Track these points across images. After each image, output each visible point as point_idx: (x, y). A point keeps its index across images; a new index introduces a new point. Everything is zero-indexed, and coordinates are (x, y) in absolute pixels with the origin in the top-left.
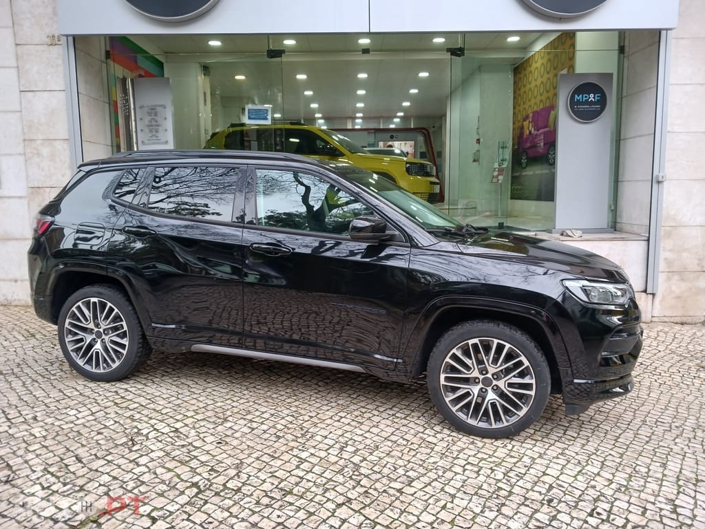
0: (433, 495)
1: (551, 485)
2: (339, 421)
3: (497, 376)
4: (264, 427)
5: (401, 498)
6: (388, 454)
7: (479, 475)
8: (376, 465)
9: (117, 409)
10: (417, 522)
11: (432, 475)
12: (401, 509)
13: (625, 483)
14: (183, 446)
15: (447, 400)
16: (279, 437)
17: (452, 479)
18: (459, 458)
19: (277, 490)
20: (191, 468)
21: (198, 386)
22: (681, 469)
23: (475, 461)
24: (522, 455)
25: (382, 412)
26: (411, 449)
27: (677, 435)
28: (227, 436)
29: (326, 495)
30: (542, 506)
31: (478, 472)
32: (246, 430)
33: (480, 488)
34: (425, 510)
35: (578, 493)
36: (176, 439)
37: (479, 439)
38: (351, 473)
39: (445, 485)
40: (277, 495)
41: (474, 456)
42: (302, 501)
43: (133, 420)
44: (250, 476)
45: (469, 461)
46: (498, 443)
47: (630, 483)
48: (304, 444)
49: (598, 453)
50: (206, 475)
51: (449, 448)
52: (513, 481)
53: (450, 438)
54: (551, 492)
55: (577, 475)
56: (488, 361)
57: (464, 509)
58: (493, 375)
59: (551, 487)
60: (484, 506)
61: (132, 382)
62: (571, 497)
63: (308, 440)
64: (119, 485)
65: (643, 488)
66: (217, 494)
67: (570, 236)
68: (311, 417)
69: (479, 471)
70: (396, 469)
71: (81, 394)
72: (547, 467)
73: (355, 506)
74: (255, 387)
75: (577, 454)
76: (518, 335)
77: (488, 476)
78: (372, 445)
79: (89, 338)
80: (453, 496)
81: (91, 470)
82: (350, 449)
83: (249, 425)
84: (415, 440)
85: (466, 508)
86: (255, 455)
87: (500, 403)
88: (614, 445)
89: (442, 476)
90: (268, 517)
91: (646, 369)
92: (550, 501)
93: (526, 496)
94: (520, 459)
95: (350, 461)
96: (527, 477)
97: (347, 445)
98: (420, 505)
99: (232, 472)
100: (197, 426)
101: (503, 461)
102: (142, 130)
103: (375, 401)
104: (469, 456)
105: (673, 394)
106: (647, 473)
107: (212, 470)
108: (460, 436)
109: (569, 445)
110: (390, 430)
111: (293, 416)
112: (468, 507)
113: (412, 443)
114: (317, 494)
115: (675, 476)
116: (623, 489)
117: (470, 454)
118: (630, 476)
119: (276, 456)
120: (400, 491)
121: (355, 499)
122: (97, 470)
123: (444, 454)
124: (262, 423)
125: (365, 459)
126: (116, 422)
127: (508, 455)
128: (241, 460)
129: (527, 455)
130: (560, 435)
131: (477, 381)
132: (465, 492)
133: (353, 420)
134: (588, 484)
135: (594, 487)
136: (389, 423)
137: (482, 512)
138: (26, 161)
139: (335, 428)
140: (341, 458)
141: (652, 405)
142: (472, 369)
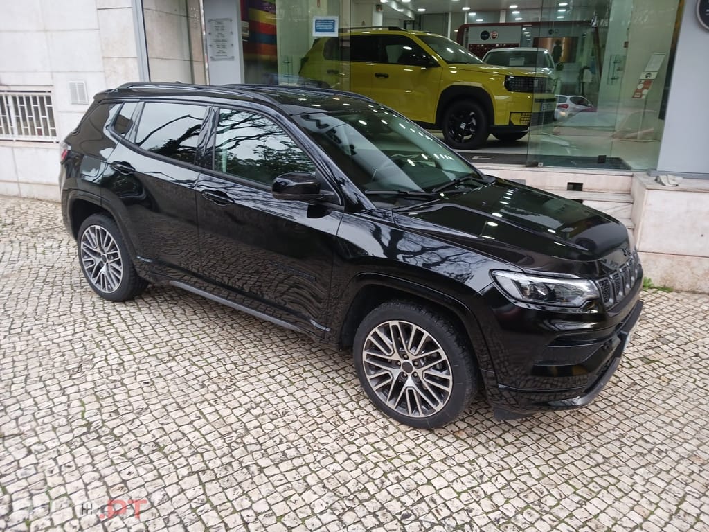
0: (289, 482)
1: (424, 497)
2: (273, 377)
3: (416, 363)
4: (200, 372)
5: (255, 479)
6: (288, 424)
7: (357, 468)
8: (266, 434)
9: (95, 333)
10: (247, 509)
11: (309, 458)
12: (244, 491)
13: (511, 515)
14: (115, 381)
15: (369, 377)
16: (203, 386)
17: (325, 468)
18: (354, 443)
19: (152, 443)
20: (101, 406)
21: (183, 318)
22: (603, 511)
23: (366, 449)
24: (424, 453)
25: (325, 373)
26: (316, 422)
27: (649, 463)
28: (161, 376)
29: (189, 459)
30: (391, 521)
31: (357, 465)
32: (182, 372)
33: (344, 485)
34: (265, 498)
35: (446, 513)
36: (115, 372)
37: (396, 423)
38: (234, 439)
39: (312, 472)
40: (145, 450)
41: (371, 445)
42: (165, 461)
43: (98, 346)
44: (142, 424)
45: (361, 449)
46: (412, 434)
47: (519, 516)
48: (219, 398)
49: (514, 470)
50: (105, 417)
51: (354, 430)
52: (388, 483)
53: (366, 417)
54: (416, 507)
55: (464, 492)
56: (407, 345)
57: (306, 505)
58: (414, 361)
59: (422, 500)
60: (330, 507)
61: (131, 304)
62: (433, 517)
63: (227, 394)
64: (32, 412)
65: (527, 526)
66: (99, 438)
67: (663, 184)
68: (251, 368)
69: (361, 463)
70: (281, 442)
71: (81, 312)
72: (439, 475)
73: (204, 478)
74: (231, 326)
75: (489, 465)
76: (438, 325)
77: (365, 473)
78: (281, 411)
79: (98, 261)
80: (308, 487)
81: (26, 392)
82: (257, 411)
83: (187, 368)
84: (328, 412)
85: (309, 505)
86: (164, 403)
87: (417, 393)
88: (547, 461)
89: (319, 462)
90: (119, 472)
91: (697, 363)
92: (407, 516)
93: (385, 505)
94: (418, 459)
95: (245, 426)
96: (404, 484)
97: (258, 406)
98: (264, 490)
99: (131, 416)
100: (144, 361)
101: (398, 457)
102: (210, 46)
103: (330, 358)
104: (367, 443)
105: (701, 404)
106: (551, 507)
107: (116, 412)
108: (379, 416)
109: (490, 452)
110: (313, 396)
111: (235, 364)
112: (312, 505)
113: (323, 416)
114: (183, 456)
115: (583, 520)
116: (502, 521)
117: (368, 441)
118: (528, 506)
119: (183, 406)
120: (261, 470)
121: (213, 470)
122: (29, 393)
123: (342, 435)
124: (201, 368)
125: (260, 426)
126: (84, 346)
127: (410, 450)
128: (148, 405)
129: (430, 455)
130: (491, 436)
131: (399, 363)
132: (324, 487)
133: (288, 379)
134: (466, 505)
135: (469, 511)
136: (320, 386)
137: (322, 513)
138: (106, 78)
139: (263, 384)
140: (240, 420)
141: (657, 414)
142: (393, 352)
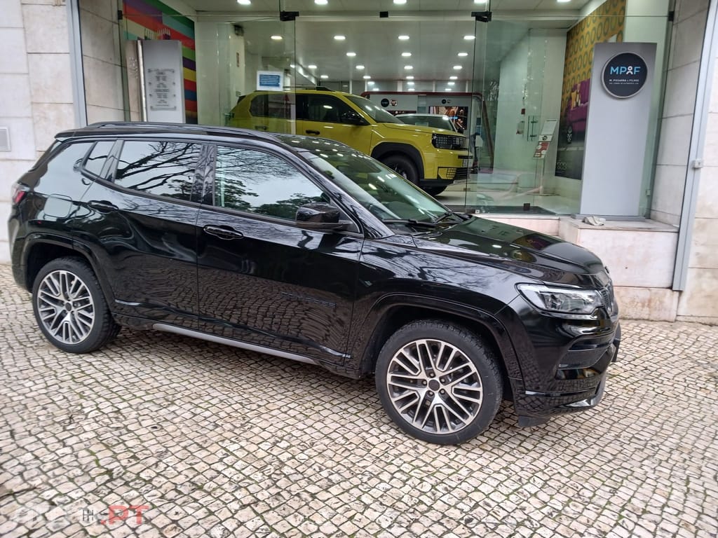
0: (346, 504)
1: (477, 503)
2: (285, 413)
3: (444, 380)
4: (207, 414)
5: (311, 504)
6: (320, 453)
7: (405, 484)
8: (302, 464)
9: (71, 384)
10: (316, 532)
11: (355, 481)
12: (305, 516)
13: (560, 508)
14: (118, 428)
15: (393, 400)
16: (217, 426)
17: (374, 487)
18: (392, 464)
19: (188, 484)
20: (114, 453)
21: (162, 364)
22: (633, 497)
23: (407, 468)
24: (461, 466)
25: (335, 405)
26: (347, 449)
27: (649, 456)
28: (166, 420)
29: (235, 494)
30: (457, 526)
31: (405, 483)
32: (188, 415)
33: (400, 500)
34: (330, 520)
35: (502, 514)
36: (114, 420)
37: (423, 443)
38: (272, 471)
39: (364, 492)
40: (184, 490)
41: (409, 463)
42: (209, 498)
43: (82, 397)
44: (168, 466)
45: (401, 468)
46: (442, 450)
47: (567, 508)
48: (239, 435)
49: (545, 471)
50: (124, 462)
51: (386, 452)
52: (439, 494)
53: (393, 440)
54: (474, 511)
55: (511, 494)
56: (435, 363)
57: (372, 522)
58: (440, 378)
59: (477, 505)
60: (395, 521)
62: (493, 518)
63: (245, 431)
64: (37, 466)
65: (577, 516)
66: (127, 484)
67: (591, 224)
68: (259, 406)
69: (407, 480)
70: (321, 470)
72: (482, 482)
73: (259, 509)
74: (218, 369)
75: (522, 469)
76: (468, 339)
77: (414, 487)
78: (308, 442)
79: (59, 310)
80: (367, 507)
81: (18, 447)
82: (284, 444)
83: (192, 410)
84: (356, 440)
85: (375, 521)
86: (183, 444)
87: (446, 409)
88: (569, 462)
89: (366, 483)
90: (165, 514)
91: (649, 375)
92: (469, 521)
93: (446, 513)
94: (458, 471)
95: (278, 458)
96: (455, 493)
97: (282, 439)
98: (326, 513)
99: (152, 461)
100: (141, 407)
101: (438, 471)
102: (150, 95)
104: (405, 462)
105: (666, 406)
106: (590, 498)
107: (134, 457)
108: (405, 439)
109: (518, 459)
110: (334, 426)
111: (241, 404)
112: (377, 521)
113: (351, 443)
114: (227, 492)
115: (621, 505)
116: (555, 514)
117: (405, 460)
118: (570, 500)
119: (205, 446)
120: (313, 496)
121: (264, 501)
122: (23, 448)
123: (378, 458)
124: (207, 409)
125: (293, 457)
126: (65, 398)
127: (446, 464)
128: (167, 448)
129: (466, 467)
130: (513, 446)
131: (425, 383)
132: (381, 504)
133: (301, 413)
134: (518, 505)
135: (523, 509)
136: (336, 417)
137: (390, 527)
138: (34, 124)
139: (278, 420)
140: (270, 454)
141: (637, 418)
142: (419, 371)
